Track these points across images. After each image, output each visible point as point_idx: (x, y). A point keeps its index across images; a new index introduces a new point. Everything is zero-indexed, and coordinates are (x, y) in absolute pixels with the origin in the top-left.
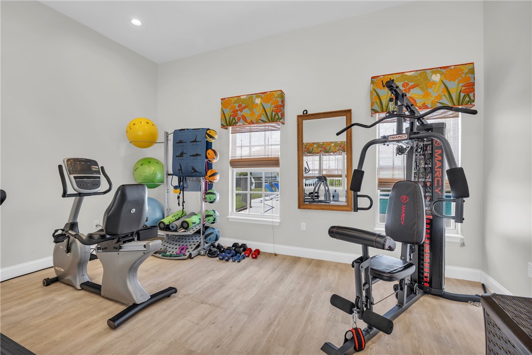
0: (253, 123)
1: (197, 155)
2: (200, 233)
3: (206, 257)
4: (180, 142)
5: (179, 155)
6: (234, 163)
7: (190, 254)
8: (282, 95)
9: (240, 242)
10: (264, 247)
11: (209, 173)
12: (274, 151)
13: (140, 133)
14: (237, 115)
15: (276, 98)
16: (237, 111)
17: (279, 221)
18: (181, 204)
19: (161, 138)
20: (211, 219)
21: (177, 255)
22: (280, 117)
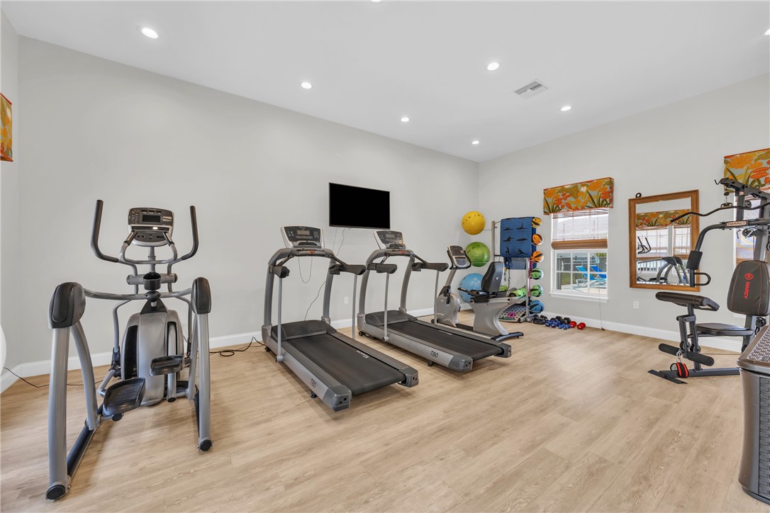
0: (578, 209)
1: (523, 239)
2: (525, 305)
3: (532, 324)
4: (507, 229)
5: (505, 240)
6: (556, 245)
7: (519, 319)
8: (610, 182)
9: (563, 316)
10: (589, 322)
11: (535, 254)
12: (601, 233)
13: (473, 224)
14: (561, 203)
15: (604, 185)
16: (562, 199)
17: (607, 298)
18: (507, 280)
19: (489, 226)
20: (537, 292)
21: (507, 318)
22: (608, 202)
